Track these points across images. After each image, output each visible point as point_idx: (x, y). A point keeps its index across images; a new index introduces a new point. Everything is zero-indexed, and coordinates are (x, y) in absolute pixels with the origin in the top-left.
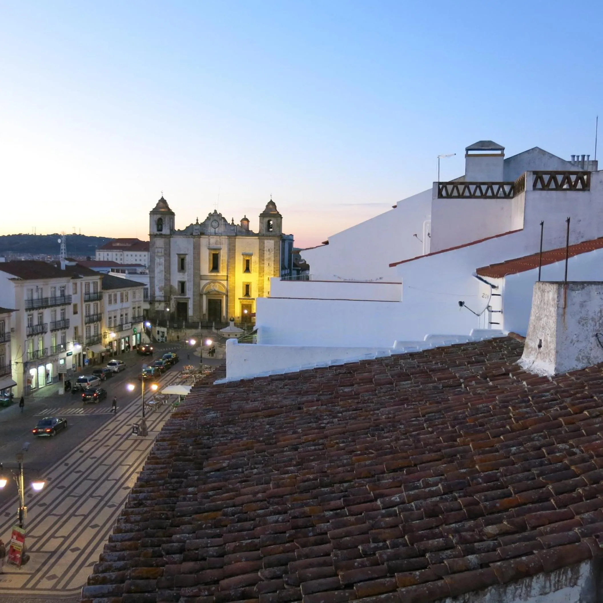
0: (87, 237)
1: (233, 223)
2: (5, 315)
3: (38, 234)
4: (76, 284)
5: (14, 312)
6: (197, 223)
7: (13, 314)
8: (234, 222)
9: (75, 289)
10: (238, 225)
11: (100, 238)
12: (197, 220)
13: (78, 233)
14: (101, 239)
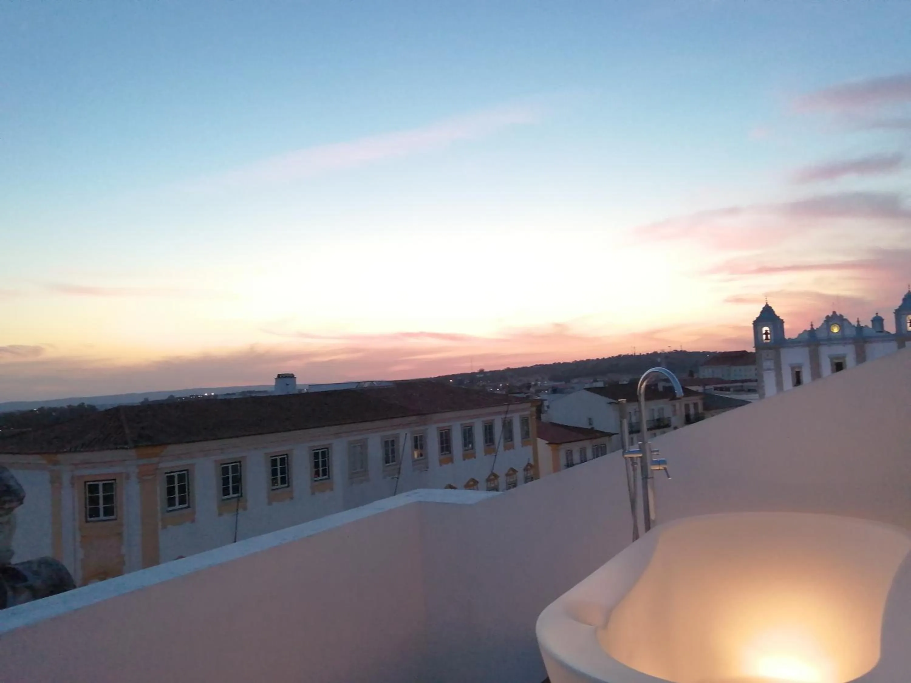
0: (689, 353)
1: (859, 325)
2: (607, 438)
3: (637, 354)
4: (674, 406)
5: (615, 436)
6: (812, 329)
7: (614, 437)
8: (860, 323)
9: (674, 411)
10: (866, 326)
11: (704, 352)
12: (812, 325)
13: (679, 350)
14: (704, 354)
